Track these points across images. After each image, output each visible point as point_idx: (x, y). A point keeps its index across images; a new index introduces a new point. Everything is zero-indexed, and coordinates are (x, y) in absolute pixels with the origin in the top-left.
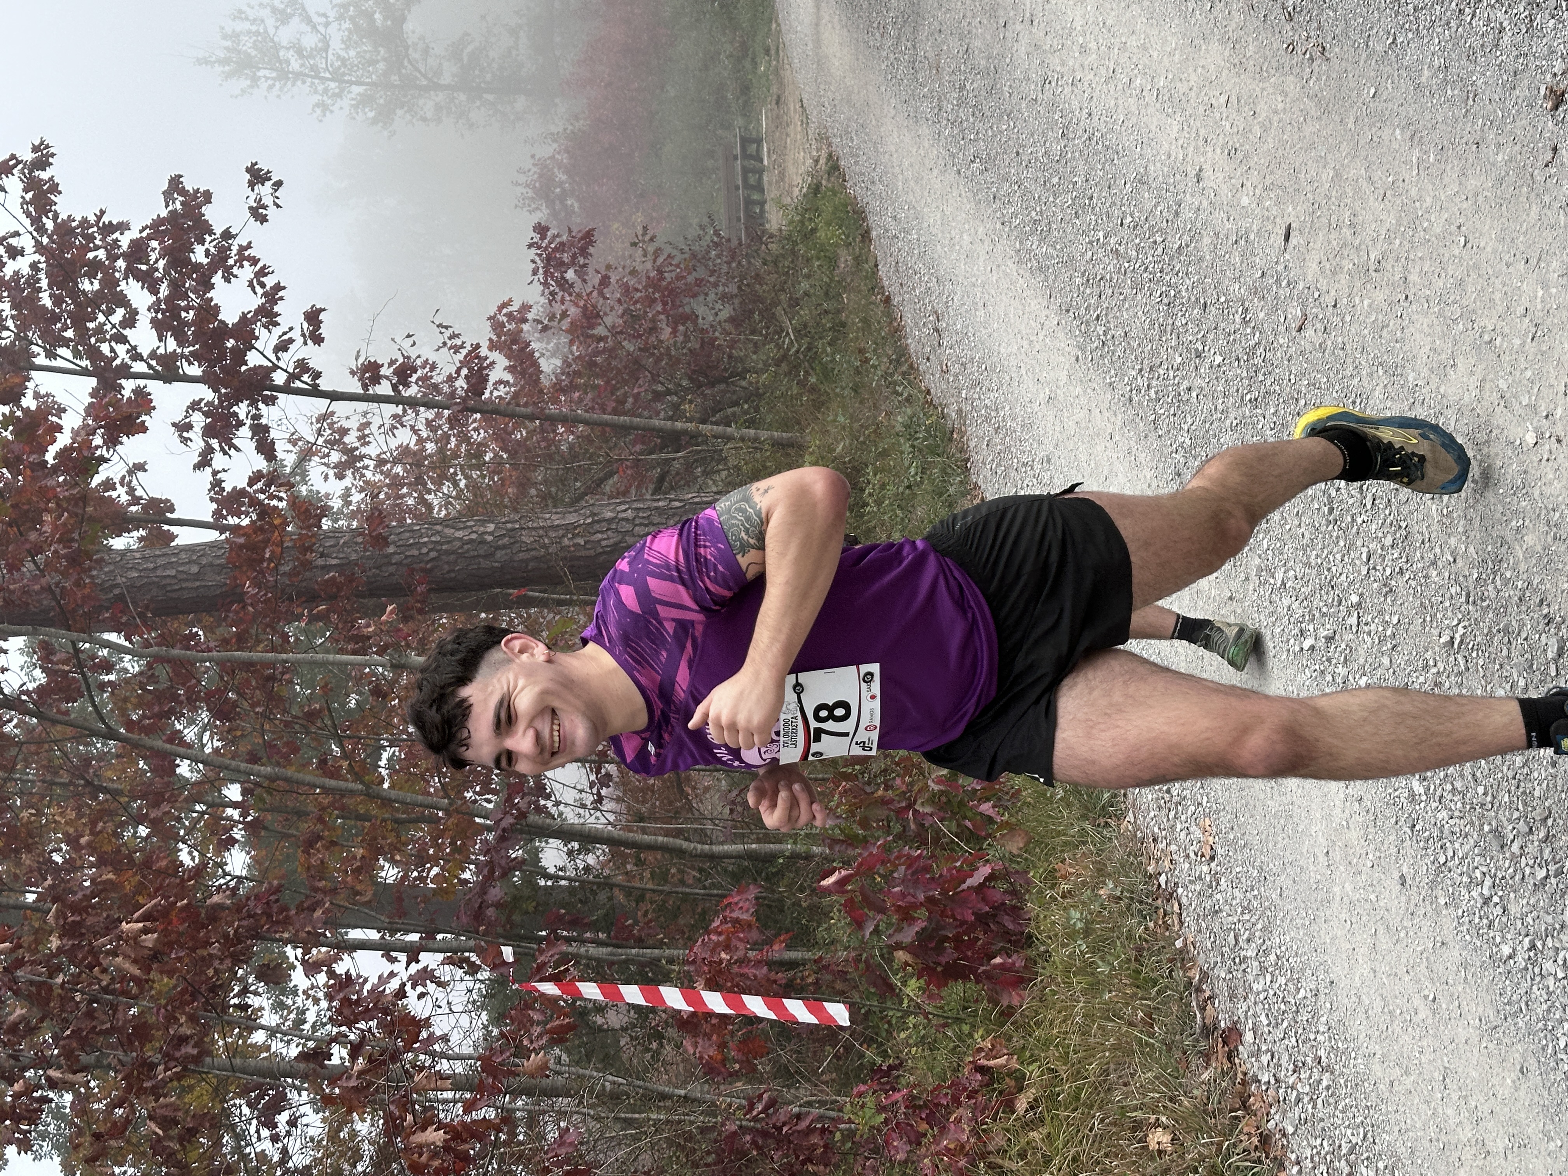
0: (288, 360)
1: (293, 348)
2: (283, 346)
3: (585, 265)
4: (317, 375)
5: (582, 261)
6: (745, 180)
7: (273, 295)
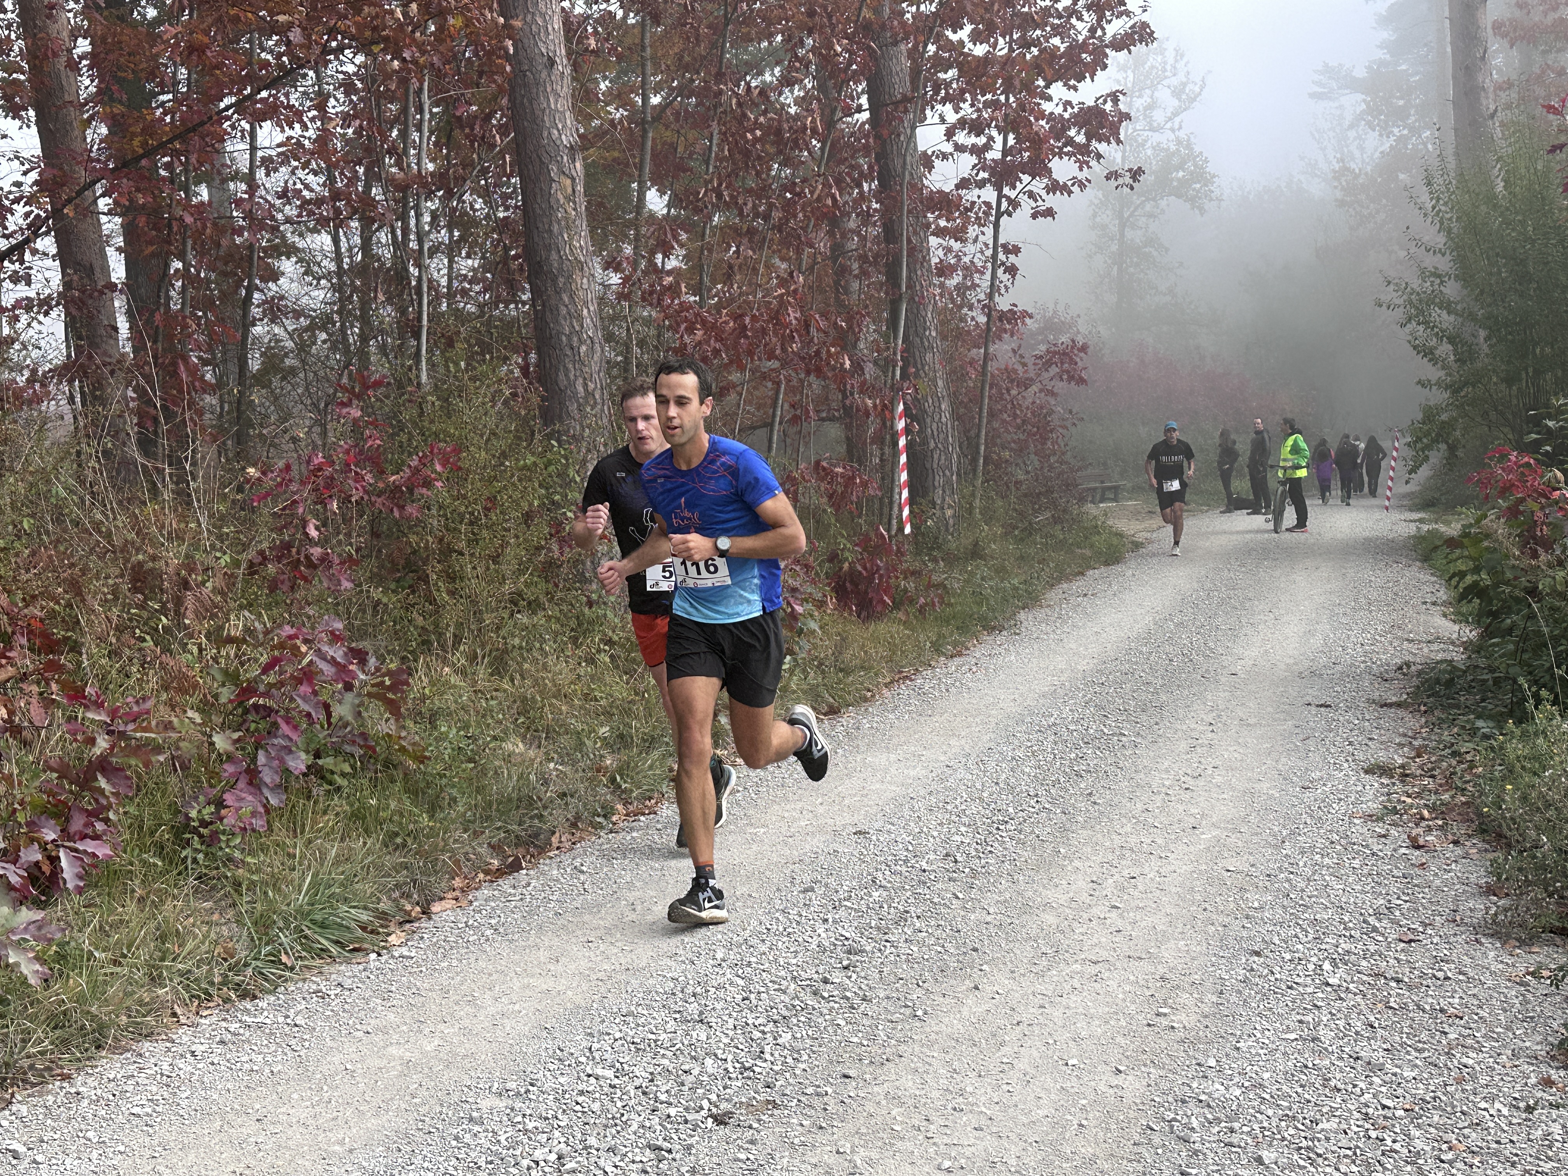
0: (1024, 199)
1: (1031, 201)
2: (1031, 195)
3: (1062, 380)
4: (1010, 215)
5: (1065, 377)
6: (1110, 488)
7: (1064, 189)
